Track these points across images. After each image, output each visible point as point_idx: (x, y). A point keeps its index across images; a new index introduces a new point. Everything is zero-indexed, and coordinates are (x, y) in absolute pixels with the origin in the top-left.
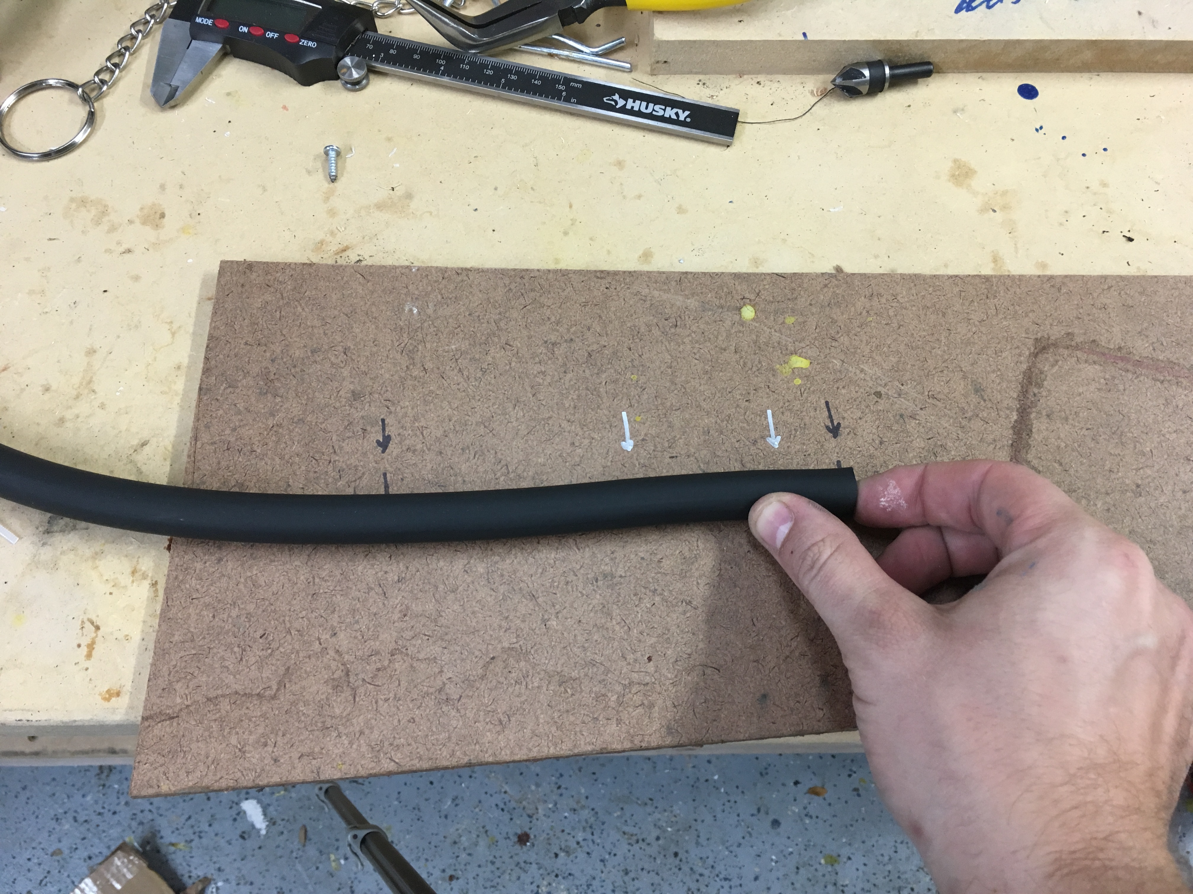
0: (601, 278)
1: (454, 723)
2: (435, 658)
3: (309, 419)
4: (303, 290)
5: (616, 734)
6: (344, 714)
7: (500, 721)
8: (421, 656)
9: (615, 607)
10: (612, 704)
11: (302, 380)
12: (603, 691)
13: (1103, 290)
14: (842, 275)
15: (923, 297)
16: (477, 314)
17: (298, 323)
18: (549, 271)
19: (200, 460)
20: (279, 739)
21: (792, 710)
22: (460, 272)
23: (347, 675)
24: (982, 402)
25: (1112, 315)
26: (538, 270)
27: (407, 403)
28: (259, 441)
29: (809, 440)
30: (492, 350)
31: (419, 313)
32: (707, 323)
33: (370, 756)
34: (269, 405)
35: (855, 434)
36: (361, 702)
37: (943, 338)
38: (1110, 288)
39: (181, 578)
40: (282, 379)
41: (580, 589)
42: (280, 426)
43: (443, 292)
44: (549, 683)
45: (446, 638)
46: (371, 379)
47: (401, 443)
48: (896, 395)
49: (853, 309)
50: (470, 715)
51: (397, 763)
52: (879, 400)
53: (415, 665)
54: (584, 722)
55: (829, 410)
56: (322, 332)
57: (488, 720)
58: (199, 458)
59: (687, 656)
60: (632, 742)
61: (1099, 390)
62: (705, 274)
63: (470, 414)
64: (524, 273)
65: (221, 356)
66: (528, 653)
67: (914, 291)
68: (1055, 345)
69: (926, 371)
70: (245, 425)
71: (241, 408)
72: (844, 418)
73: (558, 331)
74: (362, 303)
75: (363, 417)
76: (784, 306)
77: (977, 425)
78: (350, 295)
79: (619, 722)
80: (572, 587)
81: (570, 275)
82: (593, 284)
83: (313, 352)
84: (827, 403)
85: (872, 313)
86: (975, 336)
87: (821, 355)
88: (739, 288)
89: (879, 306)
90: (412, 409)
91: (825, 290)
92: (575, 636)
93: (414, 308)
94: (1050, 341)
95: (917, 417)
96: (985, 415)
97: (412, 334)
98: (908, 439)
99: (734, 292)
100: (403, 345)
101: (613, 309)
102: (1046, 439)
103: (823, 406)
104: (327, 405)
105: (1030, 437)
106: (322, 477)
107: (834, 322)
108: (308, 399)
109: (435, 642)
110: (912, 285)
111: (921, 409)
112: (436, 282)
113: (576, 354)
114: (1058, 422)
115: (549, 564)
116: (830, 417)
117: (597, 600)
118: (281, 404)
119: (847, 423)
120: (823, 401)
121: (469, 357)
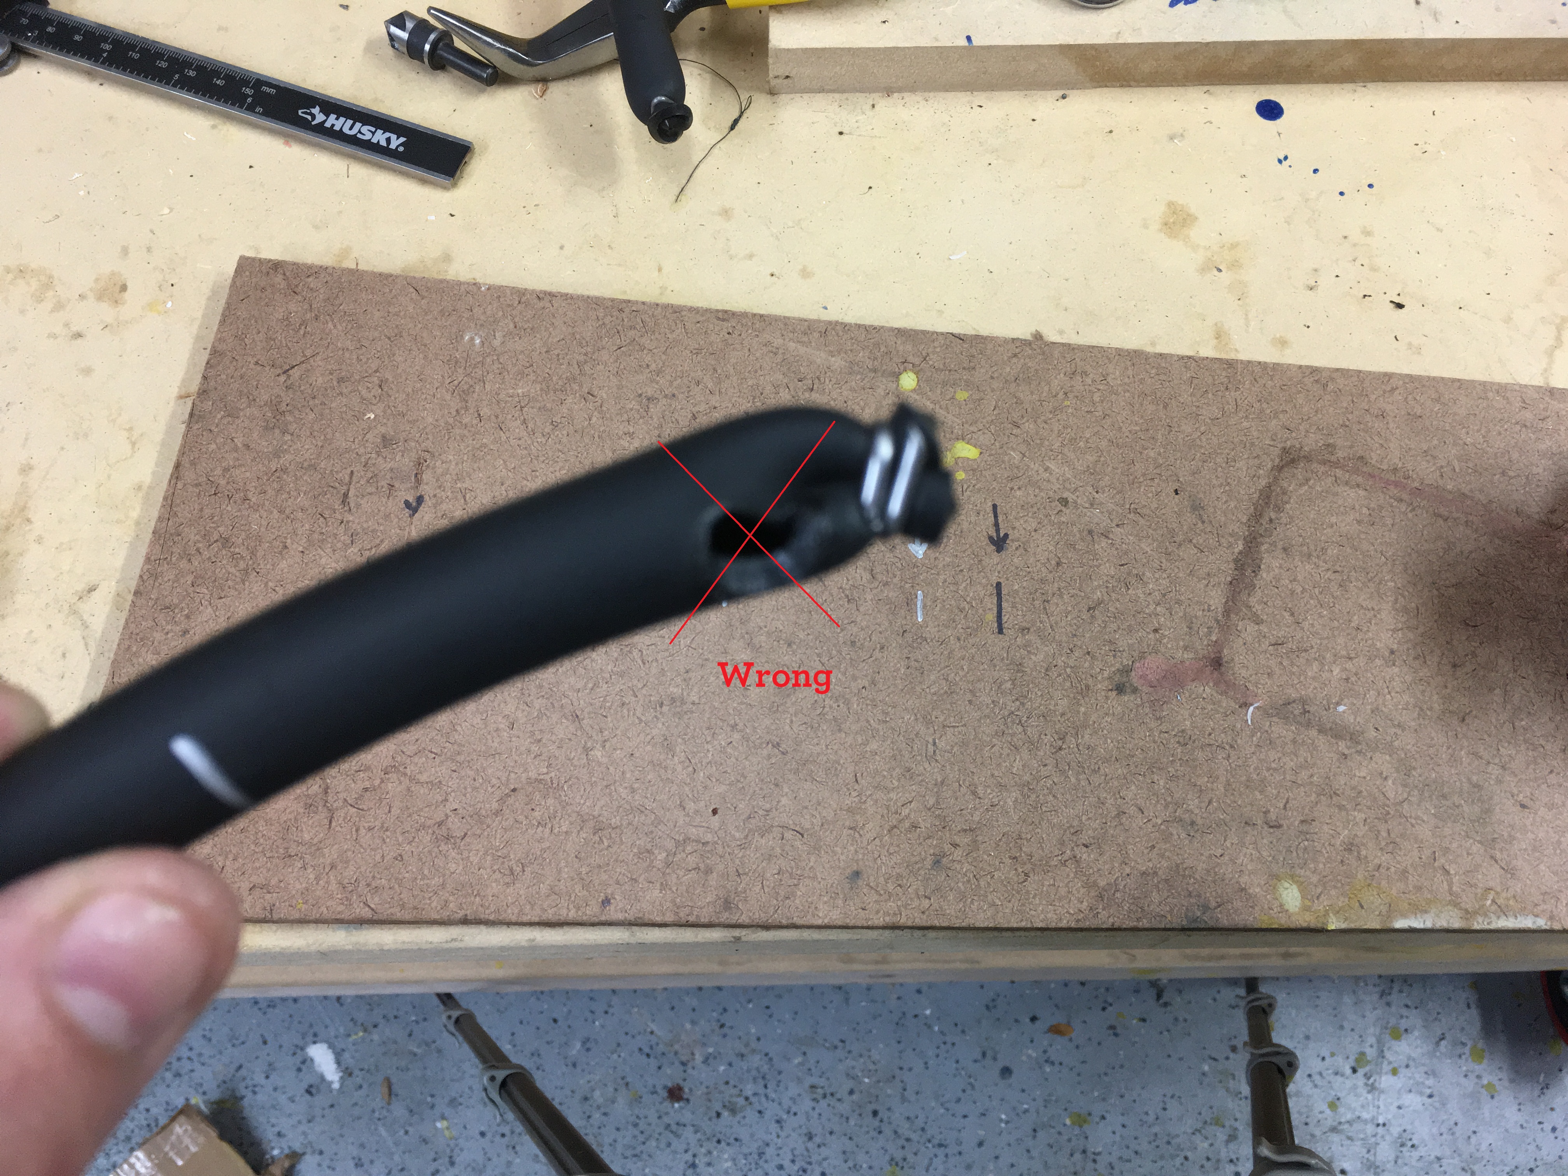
0: (723, 320)
1: (452, 866)
2: (440, 782)
3: (323, 465)
4: (337, 302)
5: (657, 903)
6: (316, 840)
7: (511, 870)
8: (423, 778)
9: (680, 740)
10: (658, 864)
11: (322, 415)
12: (649, 847)
13: (1384, 392)
14: (1039, 342)
15: (1142, 381)
16: (556, 352)
17: (325, 342)
18: (657, 305)
19: (179, 505)
20: (228, 863)
21: (890, 895)
22: (542, 296)
23: (326, 792)
24: (1200, 524)
25: (1391, 425)
26: (643, 303)
27: (451, 457)
28: (256, 488)
29: (964, 552)
30: (570, 400)
31: (483, 343)
32: (852, 390)
33: (339, 896)
34: (275, 443)
35: (1026, 550)
36: (338, 828)
37: (1160, 436)
38: (1393, 390)
39: (134, 649)
40: (297, 412)
41: (638, 714)
42: (284, 470)
43: (516, 320)
44: (581, 829)
45: (458, 758)
46: (409, 422)
47: (435, 507)
48: (1087, 505)
49: (1046, 388)
50: (475, 859)
51: (373, 910)
52: (1064, 509)
53: (413, 789)
54: (618, 883)
55: (996, 516)
56: (355, 357)
57: (495, 867)
58: (178, 501)
59: (761, 812)
60: (677, 914)
61: (1359, 522)
62: (859, 326)
63: (530, 479)
64: (624, 305)
65: (224, 377)
66: (559, 787)
67: (1130, 372)
68: (1308, 458)
69: (1131, 478)
70: (240, 466)
71: (240, 445)
72: (1014, 528)
73: (657, 383)
74: (411, 325)
75: (392, 470)
76: (957, 376)
77: (1188, 553)
78: (397, 314)
79: (664, 887)
80: (628, 710)
81: (683, 313)
82: (711, 326)
83: (341, 380)
84: (995, 507)
85: (1070, 395)
86: (1202, 437)
87: (997, 444)
88: (901, 348)
89: (1082, 388)
90: (457, 464)
91: (1015, 360)
92: (623, 773)
93: (476, 338)
94: (1302, 453)
95: (1111, 536)
96: (1201, 541)
97: (469, 370)
98: (1095, 563)
99: (894, 352)
100: (456, 382)
101: (733, 361)
102: (1278, 579)
103: (989, 509)
104: (347, 451)
105: (1255, 576)
106: (329, 540)
107: (1019, 402)
108: (326, 439)
109: (442, 762)
110: (1129, 363)
111: (1117, 525)
112: (509, 306)
113: (676, 415)
114: (1297, 558)
115: (603, 678)
116: (996, 525)
117: (657, 730)
118: (290, 443)
119: (1017, 535)
120: (990, 504)
121: (538, 405)
